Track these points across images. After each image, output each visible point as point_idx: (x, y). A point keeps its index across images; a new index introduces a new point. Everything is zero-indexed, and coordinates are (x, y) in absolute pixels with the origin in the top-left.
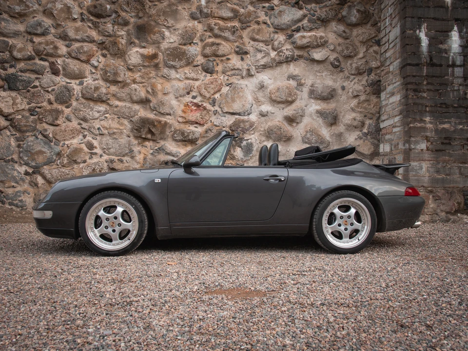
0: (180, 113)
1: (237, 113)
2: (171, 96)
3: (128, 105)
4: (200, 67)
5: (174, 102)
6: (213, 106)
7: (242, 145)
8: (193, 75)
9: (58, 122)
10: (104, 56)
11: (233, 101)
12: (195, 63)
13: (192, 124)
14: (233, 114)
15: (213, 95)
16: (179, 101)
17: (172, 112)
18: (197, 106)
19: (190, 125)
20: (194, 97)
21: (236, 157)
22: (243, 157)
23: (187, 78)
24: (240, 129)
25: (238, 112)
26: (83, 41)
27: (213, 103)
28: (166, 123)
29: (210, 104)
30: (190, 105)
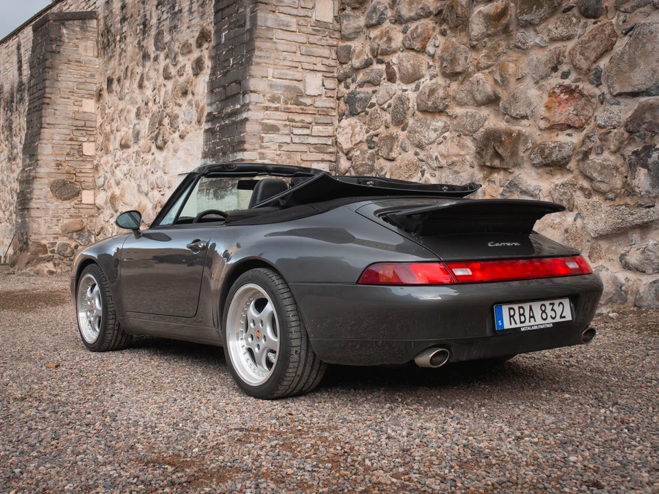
0: (542, 111)
1: (643, 92)
2: (529, 81)
3: (471, 110)
4: (575, 11)
5: (533, 93)
6: (597, 86)
7: (650, 161)
8: (561, 31)
9: (393, 155)
10: (443, 33)
11: (633, 65)
12: (565, 5)
13: (561, 130)
14: (634, 95)
15: (595, 62)
16: (540, 88)
17: (529, 113)
18: (569, 91)
19: (560, 133)
20: (565, 75)
21: (637, 190)
22: (650, 190)
23: (553, 40)
24: (644, 126)
25: (644, 88)
26: (419, 17)
27: (597, 81)
28: (519, 134)
29: (591, 83)
30: (557, 91)
